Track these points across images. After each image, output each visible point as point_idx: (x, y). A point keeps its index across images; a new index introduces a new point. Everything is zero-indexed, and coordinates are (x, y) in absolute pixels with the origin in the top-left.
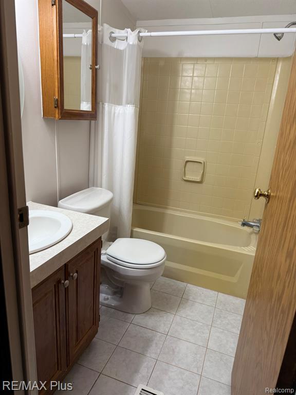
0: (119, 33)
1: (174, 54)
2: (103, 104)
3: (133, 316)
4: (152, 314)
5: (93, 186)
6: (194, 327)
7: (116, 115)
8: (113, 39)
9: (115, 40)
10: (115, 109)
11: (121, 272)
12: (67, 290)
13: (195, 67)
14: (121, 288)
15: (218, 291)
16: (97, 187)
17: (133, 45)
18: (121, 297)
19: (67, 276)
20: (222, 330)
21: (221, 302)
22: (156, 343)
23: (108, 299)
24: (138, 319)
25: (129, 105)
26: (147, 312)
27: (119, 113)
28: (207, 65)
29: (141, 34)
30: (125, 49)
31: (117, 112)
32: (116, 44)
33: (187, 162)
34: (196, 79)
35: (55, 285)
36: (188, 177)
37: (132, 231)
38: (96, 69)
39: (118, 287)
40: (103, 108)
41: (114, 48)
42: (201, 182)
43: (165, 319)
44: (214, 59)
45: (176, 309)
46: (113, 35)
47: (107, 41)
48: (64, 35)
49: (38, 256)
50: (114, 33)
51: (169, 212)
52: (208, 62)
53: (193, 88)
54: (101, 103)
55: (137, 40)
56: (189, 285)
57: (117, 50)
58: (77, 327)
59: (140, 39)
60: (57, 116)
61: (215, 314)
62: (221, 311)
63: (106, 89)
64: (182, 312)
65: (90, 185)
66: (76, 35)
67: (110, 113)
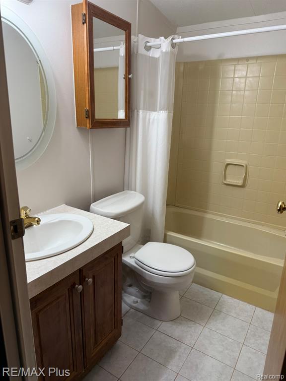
0: (154, 42)
1: (214, 57)
2: (138, 111)
3: (160, 323)
4: (181, 324)
5: (128, 190)
6: (223, 343)
7: (151, 121)
8: (148, 48)
9: (151, 49)
10: (150, 115)
11: (147, 278)
12: (82, 294)
13: (236, 68)
14: (151, 293)
15: (256, 306)
16: (131, 190)
17: (166, 52)
18: (150, 302)
19: (82, 281)
20: (254, 351)
21: (259, 318)
22: (180, 356)
23: (137, 302)
24: (165, 326)
25: (161, 111)
26: (174, 320)
27: (154, 120)
28: (249, 65)
29: (175, 41)
30: (160, 57)
31: (152, 118)
32: (151, 53)
33: (228, 164)
34: (237, 80)
35: (69, 289)
36: (229, 181)
37: (165, 235)
38: (130, 79)
39: (147, 292)
40: (138, 115)
41: (150, 57)
42: (243, 186)
43: (193, 331)
44: (257, 58)
45: (206, 320)
46: (148, 44)
47: (142, 50)
48: (95, 50)
49: (51, 261)
50: (149, 42)
51: (209, 216)
52: (251, 62)
53: (234, 89)
54: (136, 110)
55: (170, 46)
56: (224, 295)
57: (153, 58)
58: (95, 331)
59: (173, 45)
60: (88, 125)
61: (249, 331)
62: (257, 329)
63: (141, 97)
64: (212, 324)
65: (125, 188)
66: (115, 48)
67: (144, 119)
